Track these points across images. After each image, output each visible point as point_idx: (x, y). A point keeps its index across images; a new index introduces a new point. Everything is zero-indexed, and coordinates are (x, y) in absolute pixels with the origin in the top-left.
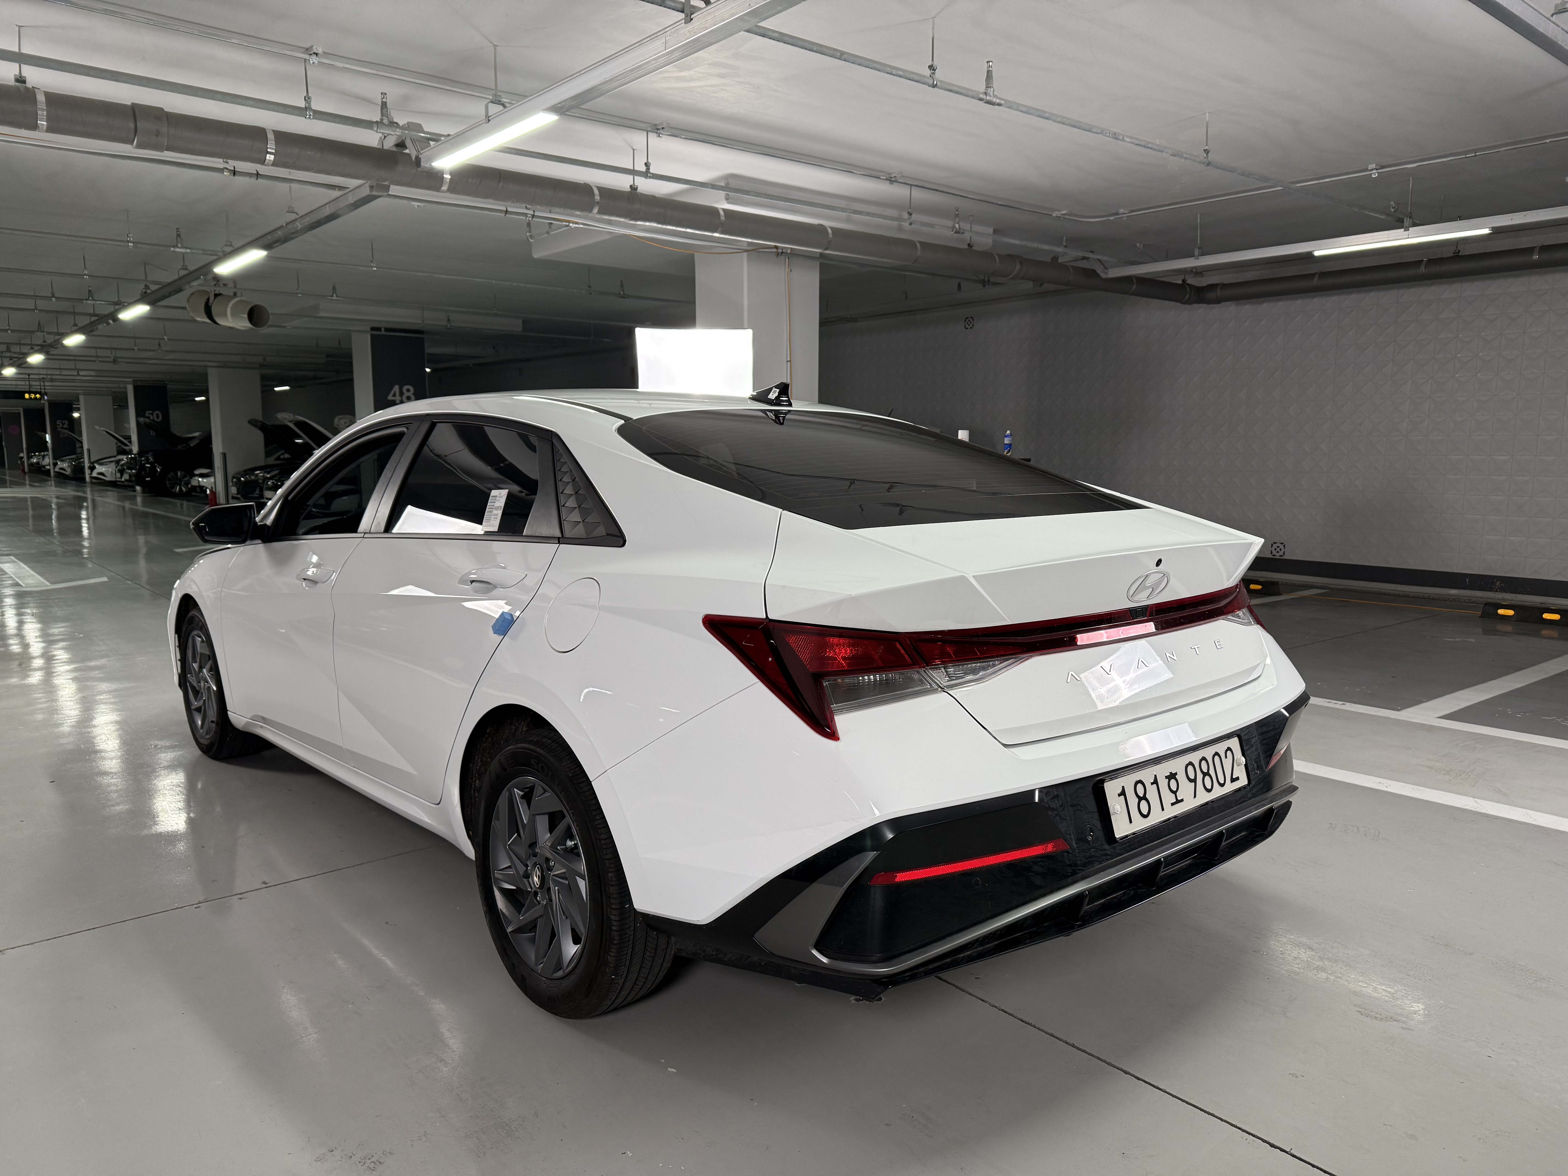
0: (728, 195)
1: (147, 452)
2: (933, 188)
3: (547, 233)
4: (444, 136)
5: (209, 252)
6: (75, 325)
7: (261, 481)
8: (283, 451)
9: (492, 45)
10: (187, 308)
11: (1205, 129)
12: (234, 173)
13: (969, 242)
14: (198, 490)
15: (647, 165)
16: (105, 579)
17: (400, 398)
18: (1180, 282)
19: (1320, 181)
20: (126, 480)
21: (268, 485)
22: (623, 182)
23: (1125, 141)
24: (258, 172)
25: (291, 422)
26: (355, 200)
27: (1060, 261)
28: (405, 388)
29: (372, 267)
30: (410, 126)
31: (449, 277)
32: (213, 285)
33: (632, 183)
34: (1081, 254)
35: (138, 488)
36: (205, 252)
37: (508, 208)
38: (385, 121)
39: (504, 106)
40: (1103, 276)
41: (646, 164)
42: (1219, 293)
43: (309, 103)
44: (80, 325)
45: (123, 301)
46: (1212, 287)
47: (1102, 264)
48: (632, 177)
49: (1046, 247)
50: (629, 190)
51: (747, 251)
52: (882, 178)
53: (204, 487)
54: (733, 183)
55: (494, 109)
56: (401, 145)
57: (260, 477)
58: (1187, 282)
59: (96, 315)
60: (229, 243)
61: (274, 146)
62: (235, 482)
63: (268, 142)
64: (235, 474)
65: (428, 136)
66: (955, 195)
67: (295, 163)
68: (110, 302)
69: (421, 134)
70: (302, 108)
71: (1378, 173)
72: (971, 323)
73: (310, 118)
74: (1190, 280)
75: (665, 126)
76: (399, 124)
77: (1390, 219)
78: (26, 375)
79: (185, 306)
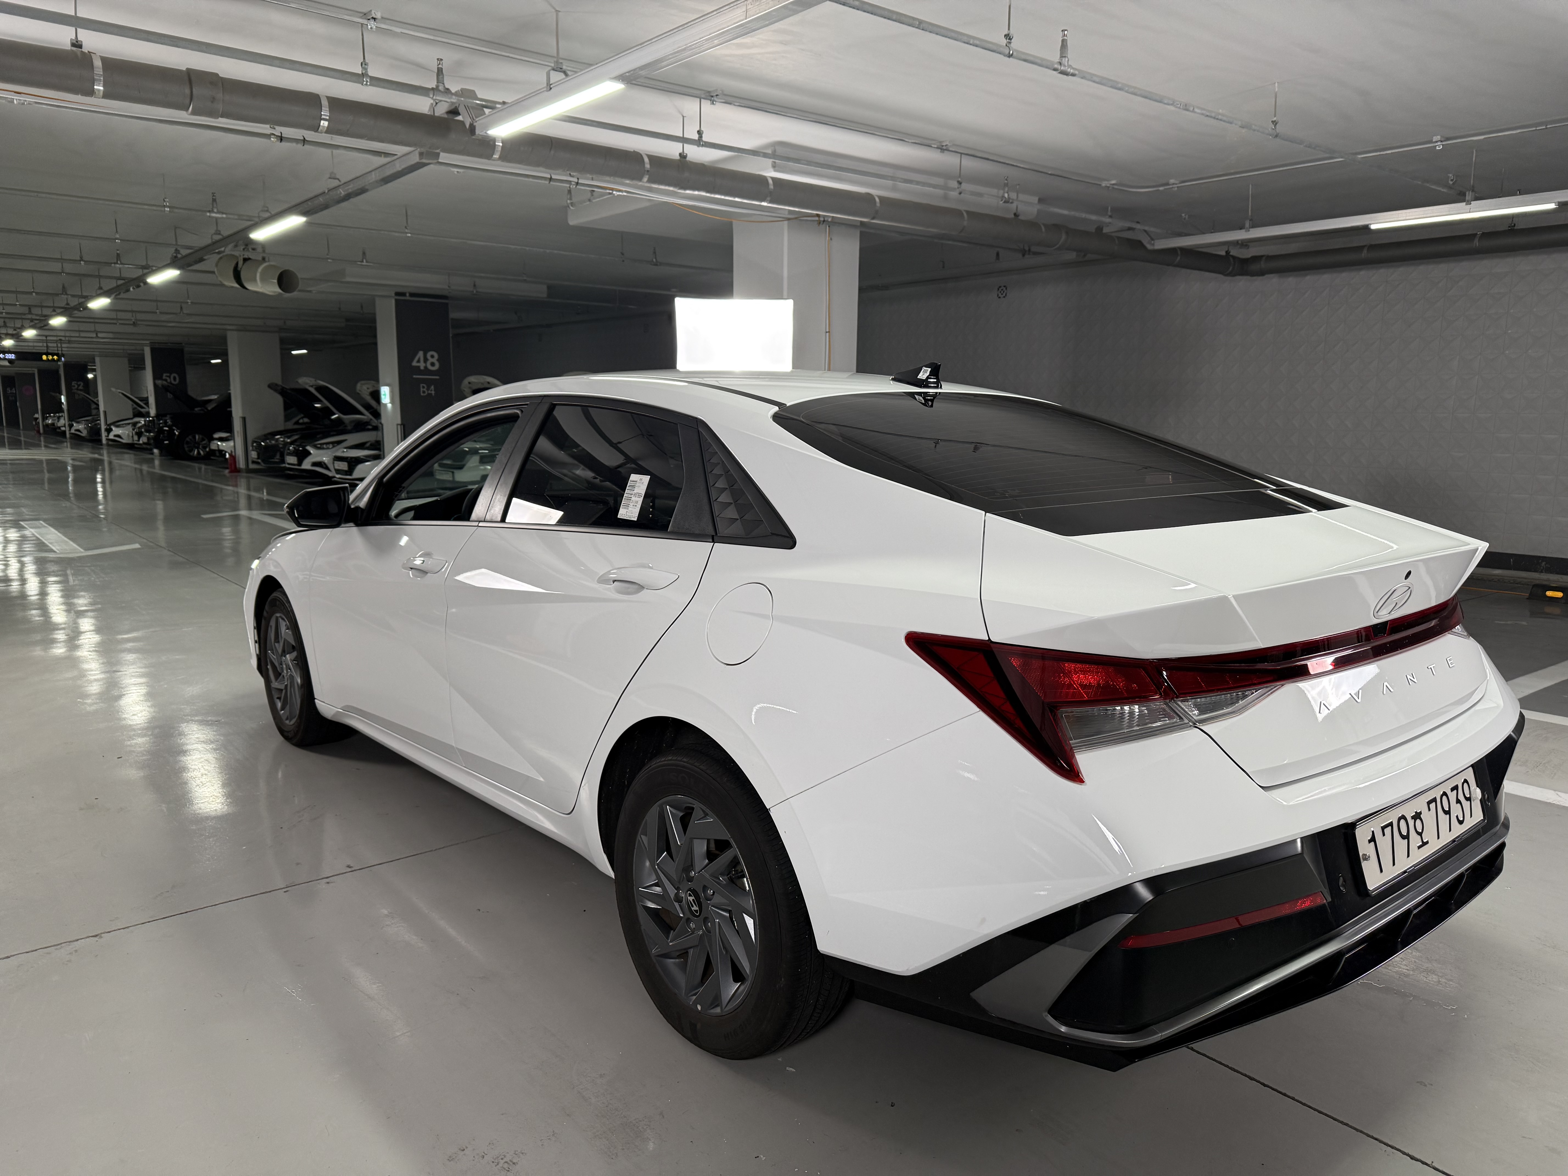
0: (775, 162)
1: (165, 415)
2: (984, 156)
3: (589, 200)
4: (499, 103)
5: (245, 218)
6: (101, 288)
7: (281, 446)
8: (302, 415)
9: (554, 11)
10: (216, 273)
11: (1274, 99)
12: (281, 139)
13: (1015, 211)
14: (217, 454)
15: (700, 133)
16: (137, 546)
17: (424, 365)
18: (1223, 253)
19: (1381, 153)
20: (144, 443)
21: (289, 449)
22: (671, 150)
23: (1196, 112)
24: (304, 138)
25: (312, 386)
26: (403, 167)
27: (1105, 230)
28: (430, 354)
29: (407, 233)
30: (463, 93)
31: (482, 243)
32: (242, 249)
33: (681, 151)
34: (1128, 224)
35: (156, 451)
36: (240, 217)
37: (552, 176)
38: (441, 88)
39: (566, 75)
40: (1149, 247)
41: (698, 132)
42: (1263, 265)
43: (366, 69)
44: (106, 288)
45: (151, 265)
46: (1256, 259)
47: (1149, 235)
48: (681, 144)
49: (1094, 217)
50: (678, 157)
51: (789, 219)
52: (933, 146)
53: (223, 451)
54: (780, 150)
55: (556, 77)
56: (454, 112)
57: (280, 442)
58: (1231, 254)
59: (124, 280)
60: (266, 209)
61: (328, 112)
62: (255, 446)
63: (323, 108)
64: (255, 438)
65: (482, 103)
66: (1004, 163)
67: (348, 130)
68: (139, 265)
69: (475, 101)
70: (358, 74)
71: (1443, 145)
72: (1004, 292)
73: (366, 84)
74: (1234, 252)
75: (719, 93)
76: (454, 91)
77: (1451, 192)
78: (47, 337)
79: (213, 270)
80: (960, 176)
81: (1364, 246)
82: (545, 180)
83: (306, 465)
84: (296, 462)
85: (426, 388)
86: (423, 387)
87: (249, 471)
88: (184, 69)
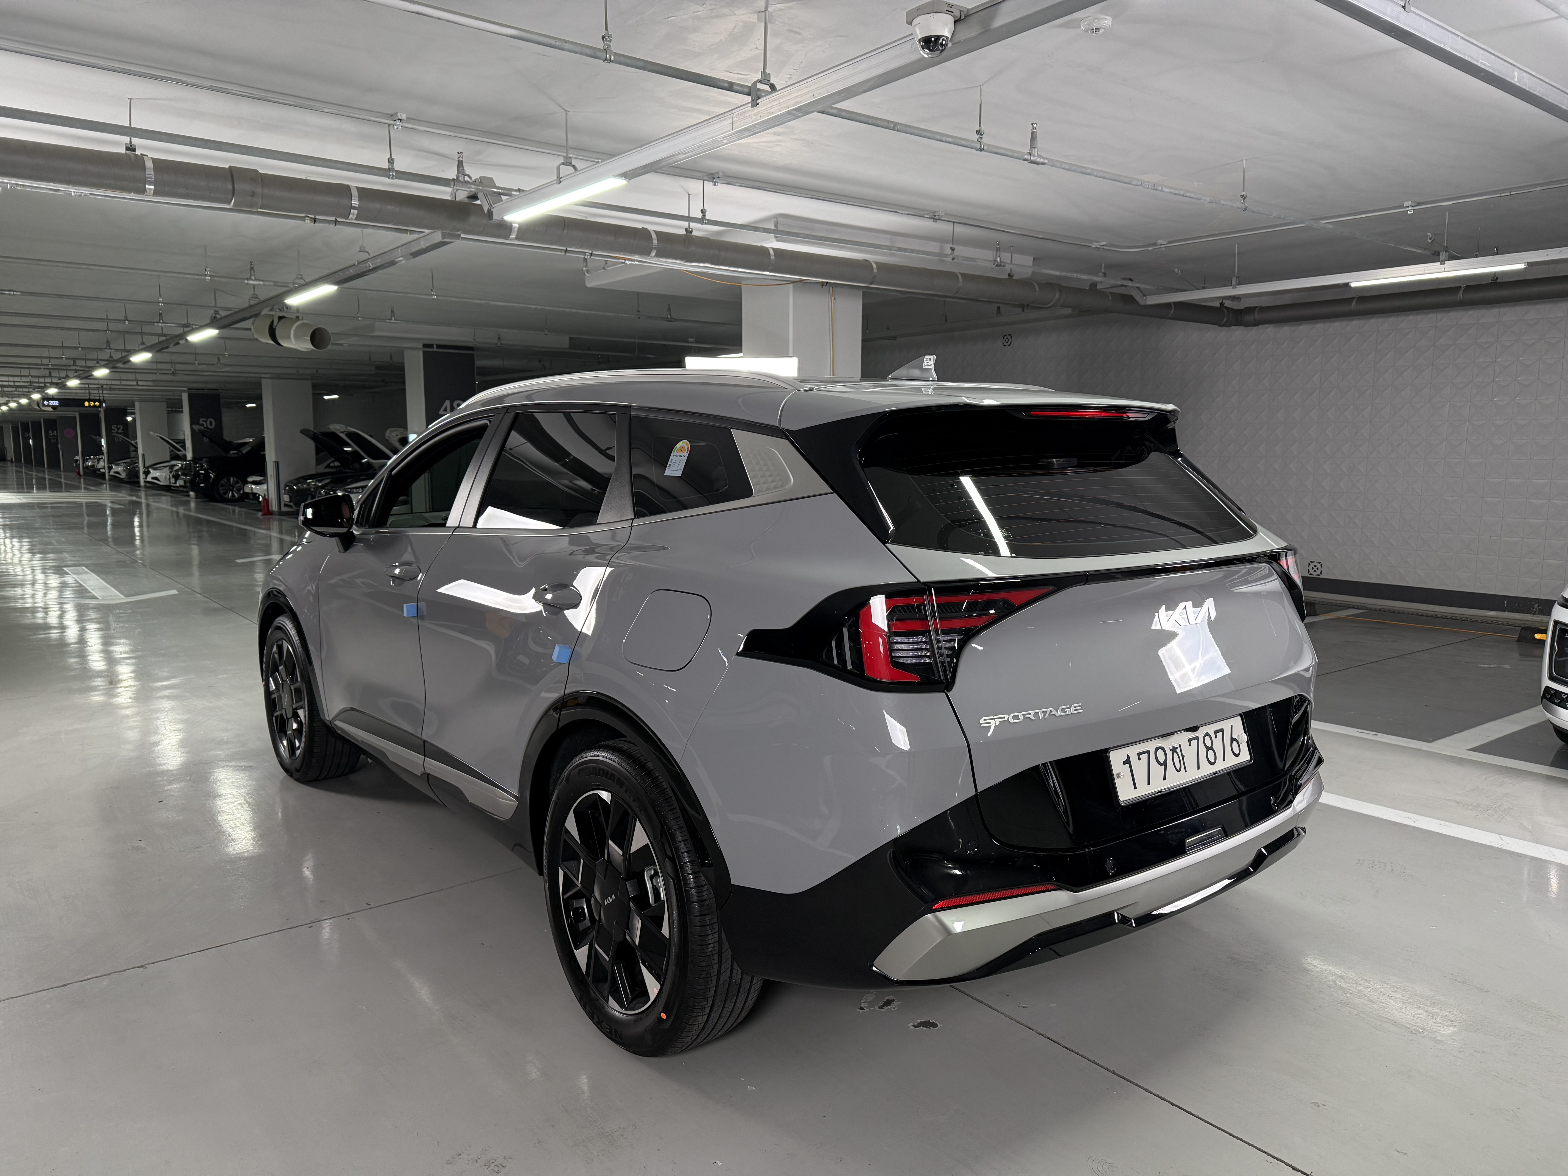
0: (777, 235)
1: (201, 459)
2: (975, 224)
3: (603, 268)
4: (515, 190)
5: (280, 284)
6: (143, 343)
7: (312, 490)
8: (333, 459)
9: (563, 111)
10: (252, 330)
11: (1243, 175)
12: (315, 220)
13: (1009, 272)
14: (251, 497)
15: (703, 212)
16: (175, 592)
18: (1217, 304)
19: (1356, 217)
20: (181, 486)
21: (320, 493)
22: (679, 228)
23: (1164, 191)
24: (336, 220)
25: (343, 432)
26: (427, 245)
27: (1099, 288)
29: (433, 295)
30: (483, 180)
31: (502, 304)
32: (277, 311)
33: (686, 229)
34: (1120, 283)
35: (192, 493)
36: (276, 284)
37: (567, 247)
39: (576, 169)
40: (1142, 302)
41: (702, 210)
42: (1256, 316)
43: (393, 164)
44: (148, 344)
45: (191, 323)
46: (1250, 310)
47: (1141, 292)
48: (688, 223)
49: (1085, 277)
50: (685, 233)
51: (793, 282)
52: (926, 216)
53: (257, 494)
55: (566, 170)
56: (474, 197)
57: (312, 486)
58: (1225, 306)
59: (166, 336)
60: (300, 277)
61: (358, 201)
62: (288, 490)
63: (353, 198)
64: (287, 483)
65: (499, 191)
66: (996, 230)
67: (376, 217)
68: (181, 324)
69: (492, 189)
70: (385, 169)
71: (1414, 210)
72: (1009, 340)
73: (393, 178)
74: (1227, 304)
75: (720, 174)
76: (473, 179)
77: (1426, 252)
78: (90, 386)
79: (249, 327)
80: (954, 240)
81: (1353, 298)
82: (561, 252)
87: (281, 513)
88: (227, 167)
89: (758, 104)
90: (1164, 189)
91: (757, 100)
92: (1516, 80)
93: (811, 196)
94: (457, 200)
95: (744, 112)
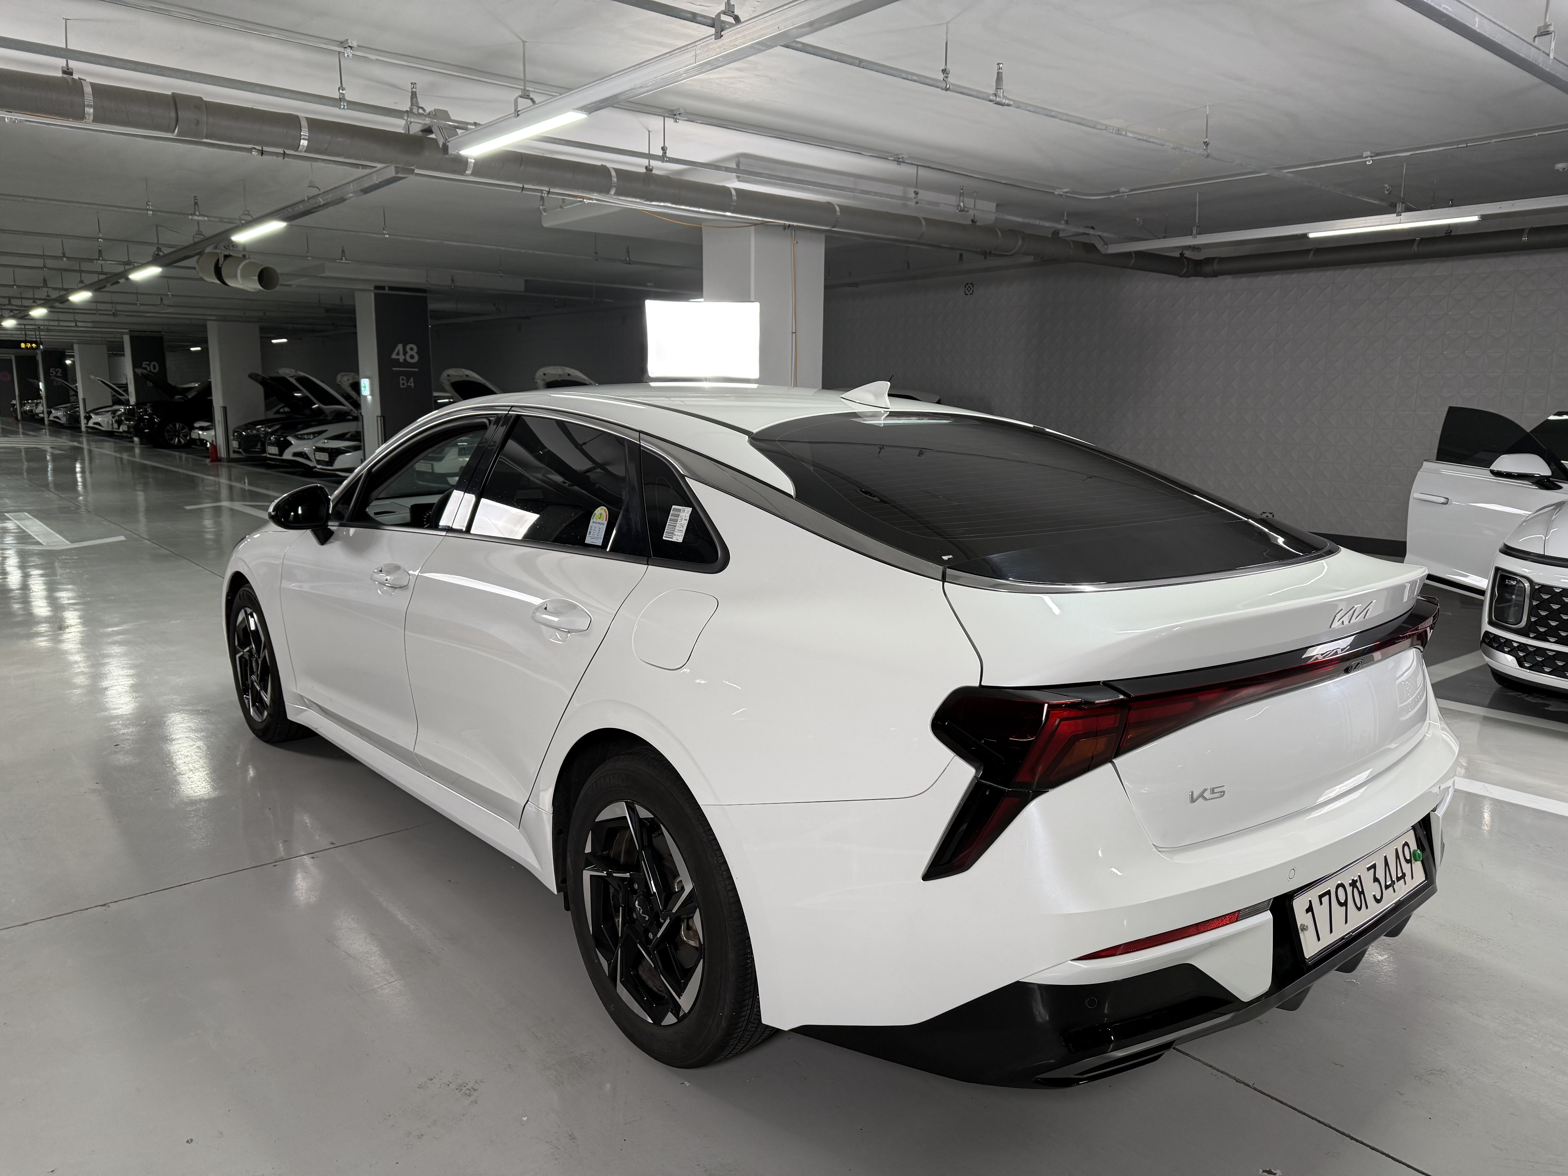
0: (738, 174)
1: (145, 404)
2: (939, 168)
3: (561, 207)
4: (471, 124)
5: (226, 220)
6: (82, 282)
7: (262, 436)
8: (283, 405)
9: (521, 41)
10: (197, 268)
11: (1206, 120)
12: (262, 152)
13: (973, 218)
14: (198, 443)
15: (664, 149)
16: (122, 538)
17: (404, 357)
18: (1177, 255)
19: (1316, 167)
20: (124, 432)
21: (270, 439)
22: (638, 166)
23: (1128, 136)
24: (284, 152)
25: (292, 377)
26: (380, 180)
27: (1060, 236)
28: (408, 347)
29: (384, 234)
30: (437, 113)
31: (460, 244)
32: (223, 249)
33: (647, 167)
34: (1081, 230)
35: (136, 439)
36: (221, 220)
37: (524, 185)
39: (534, 102)
40: (1103, 251)
41: (662, 148)
42: (1216, 266)
43: (343, 94)
44: (87, 283)
45: (132, 261)
46: (1209, 261)
47: (1103, 240)
48: (647, 160)
49: (1047, 224)
50: (645, 171)
51: (755, 227)
52: (890, 158)
53: (204, 440)
54: (742, 163)
55: (524, 103)
56: (428, 130)
57: (261, 432)
58: (1185, 255)
59: (105, 274)
60: (247, 212)
61: (307, 132)
62: (236, 436)
63: (302, 129)
64: (236, 428)
65: (454, 124)
66: (960, 174)
67: (326, 149)
68: (121, 261)
69: (447, 123)
70: (336, 99)
71: (1372, 160)
72: (971, 289)
73: (344, 108)
74: (1187, 254)
75: (682, 111)
76: (427, 111)
77: (1383, 204)
78: (26, 327)
79: (194, 266)
80: (917, 185)
81: (1311, 250)
82: (517, 189)
83: (288, 455)
84: (277, 452)
85: (405, 380)
86: (403, 380)
87: (230, 460)
88: (170, 93)
89: (722, 36)
90: (1128, 134)
91: (721, 31)
92: (1477, 26)
93: (774, 136)
94: (411, 133)
95: (708, 44)
